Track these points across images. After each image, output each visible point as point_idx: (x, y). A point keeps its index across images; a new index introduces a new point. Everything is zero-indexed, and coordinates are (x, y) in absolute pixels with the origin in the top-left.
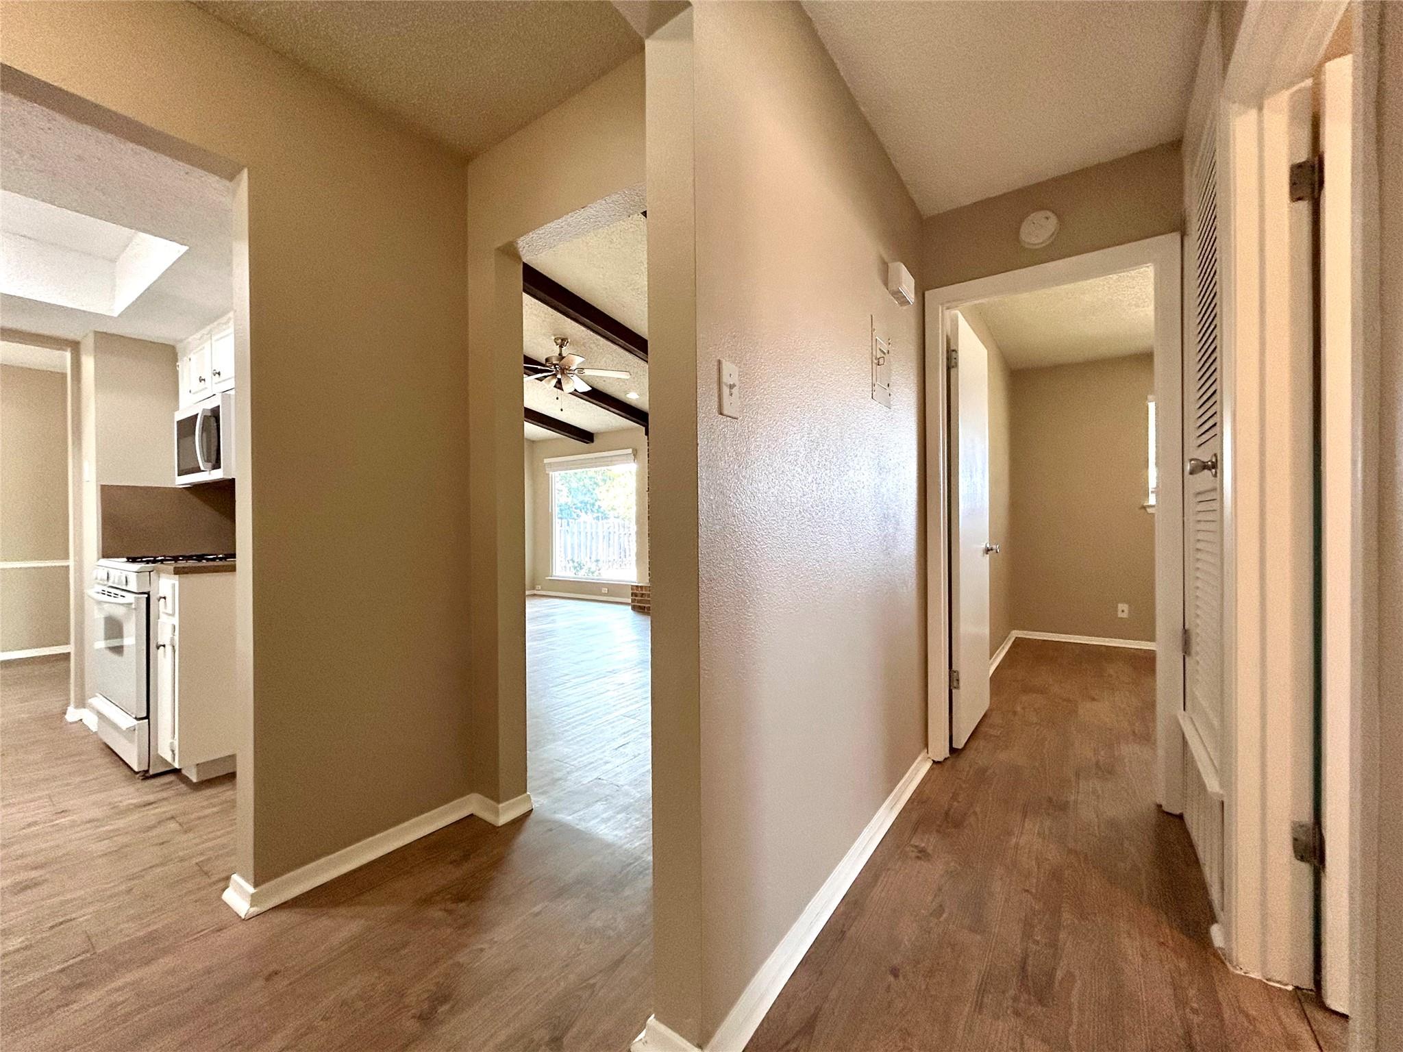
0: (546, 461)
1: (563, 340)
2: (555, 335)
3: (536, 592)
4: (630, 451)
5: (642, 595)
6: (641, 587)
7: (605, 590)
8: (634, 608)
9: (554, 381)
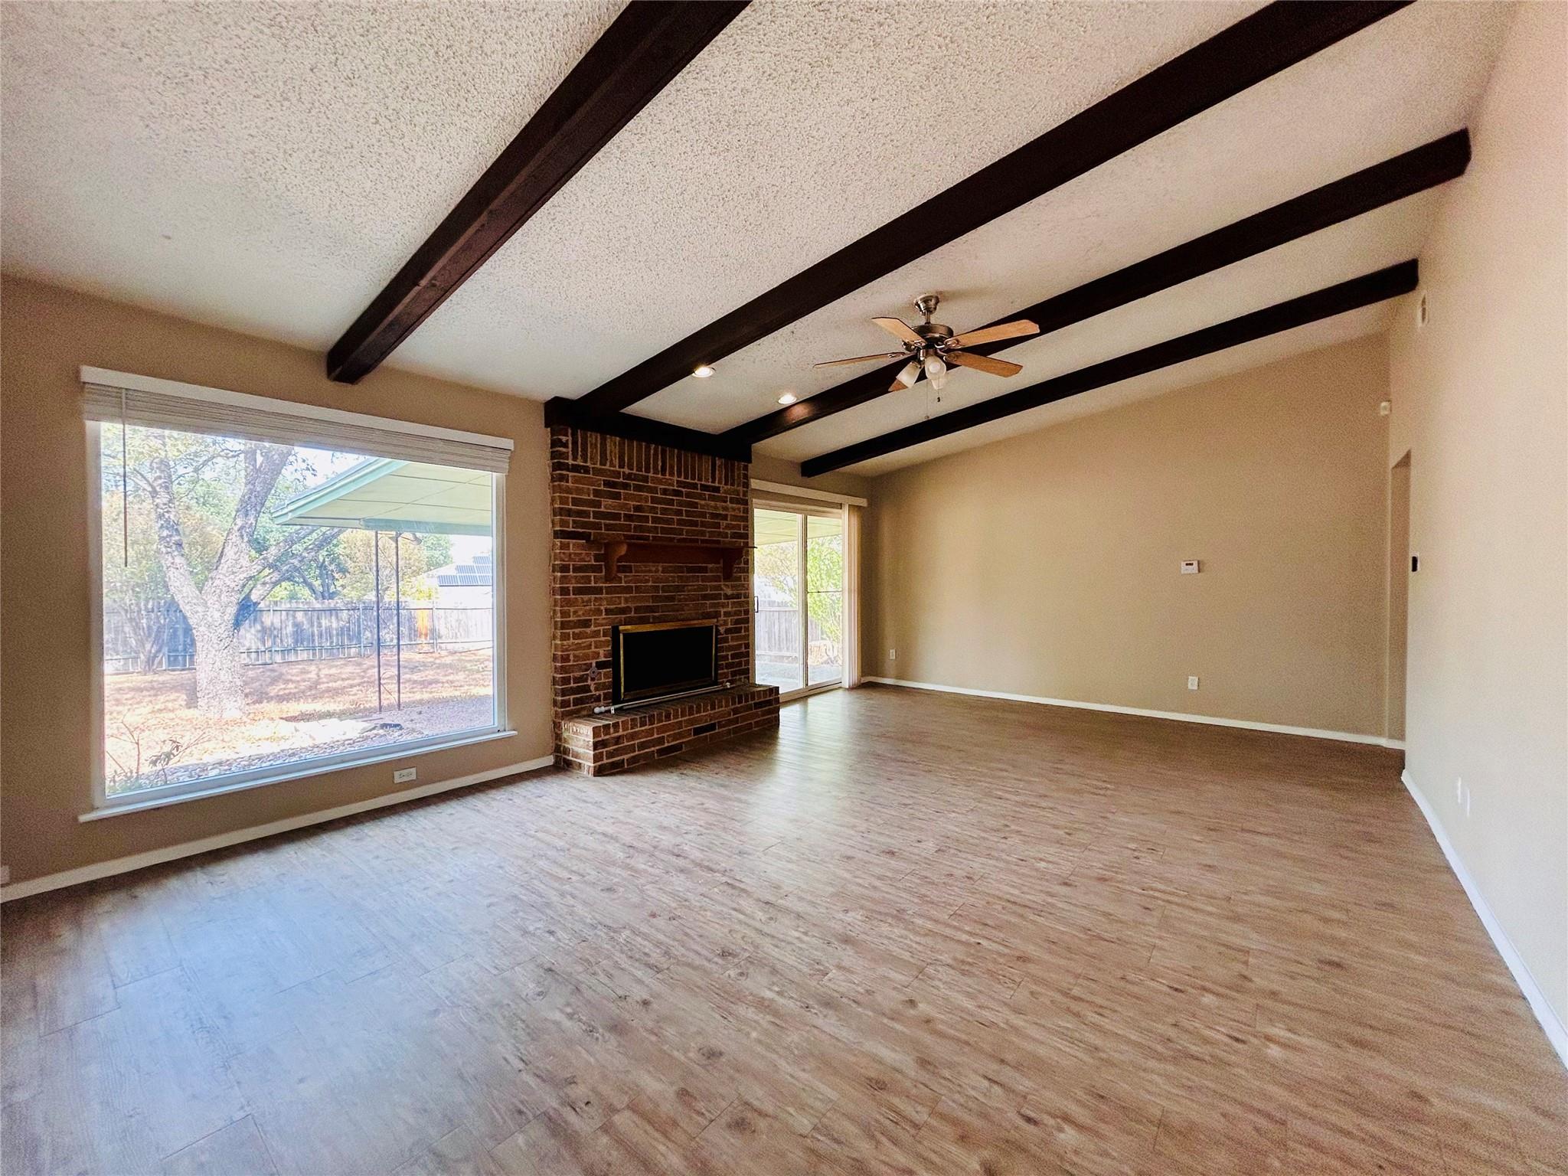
7: (406, 775)
8: (599, 770)
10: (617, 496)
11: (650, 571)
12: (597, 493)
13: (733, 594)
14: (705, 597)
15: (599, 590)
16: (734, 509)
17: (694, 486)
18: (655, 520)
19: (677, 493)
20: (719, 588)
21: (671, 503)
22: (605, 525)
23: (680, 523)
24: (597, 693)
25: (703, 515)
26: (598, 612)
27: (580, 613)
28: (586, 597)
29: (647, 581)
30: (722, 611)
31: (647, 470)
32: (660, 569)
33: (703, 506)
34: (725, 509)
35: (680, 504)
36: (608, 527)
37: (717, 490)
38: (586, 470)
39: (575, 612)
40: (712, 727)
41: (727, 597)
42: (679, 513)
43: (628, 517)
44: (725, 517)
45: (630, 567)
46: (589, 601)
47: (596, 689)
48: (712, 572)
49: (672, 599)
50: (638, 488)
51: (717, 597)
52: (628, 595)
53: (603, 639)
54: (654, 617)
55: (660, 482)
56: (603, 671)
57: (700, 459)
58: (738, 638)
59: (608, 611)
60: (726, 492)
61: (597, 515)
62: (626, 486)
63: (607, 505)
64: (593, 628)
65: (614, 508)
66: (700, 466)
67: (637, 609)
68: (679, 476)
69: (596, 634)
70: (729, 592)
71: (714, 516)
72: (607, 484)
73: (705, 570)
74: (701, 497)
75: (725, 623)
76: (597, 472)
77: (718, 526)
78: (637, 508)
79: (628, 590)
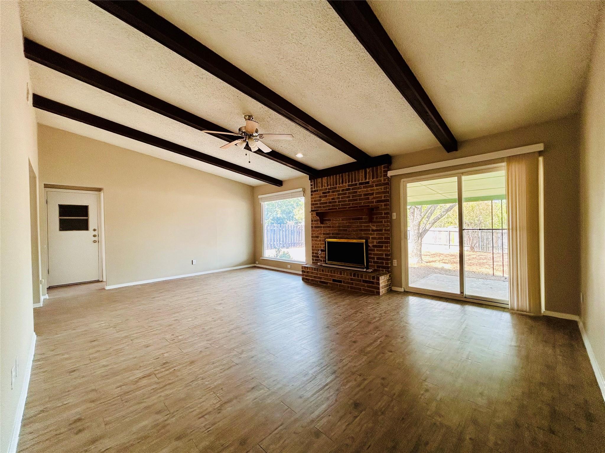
0: (259, 197)
1: (249, 116)
2: (244, 114)
3: (256, 265)
4: (301, 189)
5: (308, 272)
6: (307, 267)
7: (289, 266)
8: (303, 279)
9: (245, 144)
10: (326, 196)
11: (337, 220)
12: (320, 197)
13: (376, 229)
14: (361, 230)
15: (321, 227)
16: (377, 189)
17: (356, 184)
18: (339, 202)
19: (349, 189)
20: (368, 226)
21: (345, 194)
22: (323, 206)
23: (349, 201)
24: (321, 259)
25: (360, 195)
26: (321, 234)
27: (316, 234)
28: (317, 229)
29: (336, 224)
30: (371, 236)
31: (336, 185)
32: (341, 219)
33: (360, 192)
34: (373, 190)
35: (349, 193)
36: (324, 207)
37: (368, 183)
38: (317, 191)
39: (315, 233)
40: (340, 282)
41: (373, 230)
42: (349, 197)
43: (330, 203)
44: (372, 194)
45: (330, 219)
46: (318, 230)
47: (321, 258)
48: (364, 219)
49: (346, 230)
50: (333, 192)
51: (369, 230)
52: (330, 229)
53: (322, 242)
54: (339, 237)
55: (341, 187)
56: (323, 252)
57: (359, 173)
58: (380, 251)
59: (324, 234)
60: (373, 182)
61: (320, 204)
62: (329, 192)
63: (323, 200)
64: (319, 239)
65: (325, 200)
66: (359, 175)
67: (333, 234)
68: (349, 182)
69: (320, 241)
70: (374, 228)
71: (365, 195)
72: (323, 193)
73: (361, 219)
74: (359, 188)
75: (373, 242)
76: (320, 190)
77: (368, 199)
78: (333, 199)
79: (329, 227)
